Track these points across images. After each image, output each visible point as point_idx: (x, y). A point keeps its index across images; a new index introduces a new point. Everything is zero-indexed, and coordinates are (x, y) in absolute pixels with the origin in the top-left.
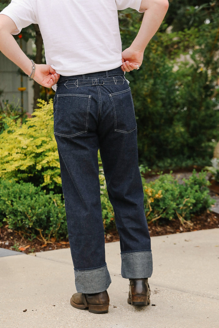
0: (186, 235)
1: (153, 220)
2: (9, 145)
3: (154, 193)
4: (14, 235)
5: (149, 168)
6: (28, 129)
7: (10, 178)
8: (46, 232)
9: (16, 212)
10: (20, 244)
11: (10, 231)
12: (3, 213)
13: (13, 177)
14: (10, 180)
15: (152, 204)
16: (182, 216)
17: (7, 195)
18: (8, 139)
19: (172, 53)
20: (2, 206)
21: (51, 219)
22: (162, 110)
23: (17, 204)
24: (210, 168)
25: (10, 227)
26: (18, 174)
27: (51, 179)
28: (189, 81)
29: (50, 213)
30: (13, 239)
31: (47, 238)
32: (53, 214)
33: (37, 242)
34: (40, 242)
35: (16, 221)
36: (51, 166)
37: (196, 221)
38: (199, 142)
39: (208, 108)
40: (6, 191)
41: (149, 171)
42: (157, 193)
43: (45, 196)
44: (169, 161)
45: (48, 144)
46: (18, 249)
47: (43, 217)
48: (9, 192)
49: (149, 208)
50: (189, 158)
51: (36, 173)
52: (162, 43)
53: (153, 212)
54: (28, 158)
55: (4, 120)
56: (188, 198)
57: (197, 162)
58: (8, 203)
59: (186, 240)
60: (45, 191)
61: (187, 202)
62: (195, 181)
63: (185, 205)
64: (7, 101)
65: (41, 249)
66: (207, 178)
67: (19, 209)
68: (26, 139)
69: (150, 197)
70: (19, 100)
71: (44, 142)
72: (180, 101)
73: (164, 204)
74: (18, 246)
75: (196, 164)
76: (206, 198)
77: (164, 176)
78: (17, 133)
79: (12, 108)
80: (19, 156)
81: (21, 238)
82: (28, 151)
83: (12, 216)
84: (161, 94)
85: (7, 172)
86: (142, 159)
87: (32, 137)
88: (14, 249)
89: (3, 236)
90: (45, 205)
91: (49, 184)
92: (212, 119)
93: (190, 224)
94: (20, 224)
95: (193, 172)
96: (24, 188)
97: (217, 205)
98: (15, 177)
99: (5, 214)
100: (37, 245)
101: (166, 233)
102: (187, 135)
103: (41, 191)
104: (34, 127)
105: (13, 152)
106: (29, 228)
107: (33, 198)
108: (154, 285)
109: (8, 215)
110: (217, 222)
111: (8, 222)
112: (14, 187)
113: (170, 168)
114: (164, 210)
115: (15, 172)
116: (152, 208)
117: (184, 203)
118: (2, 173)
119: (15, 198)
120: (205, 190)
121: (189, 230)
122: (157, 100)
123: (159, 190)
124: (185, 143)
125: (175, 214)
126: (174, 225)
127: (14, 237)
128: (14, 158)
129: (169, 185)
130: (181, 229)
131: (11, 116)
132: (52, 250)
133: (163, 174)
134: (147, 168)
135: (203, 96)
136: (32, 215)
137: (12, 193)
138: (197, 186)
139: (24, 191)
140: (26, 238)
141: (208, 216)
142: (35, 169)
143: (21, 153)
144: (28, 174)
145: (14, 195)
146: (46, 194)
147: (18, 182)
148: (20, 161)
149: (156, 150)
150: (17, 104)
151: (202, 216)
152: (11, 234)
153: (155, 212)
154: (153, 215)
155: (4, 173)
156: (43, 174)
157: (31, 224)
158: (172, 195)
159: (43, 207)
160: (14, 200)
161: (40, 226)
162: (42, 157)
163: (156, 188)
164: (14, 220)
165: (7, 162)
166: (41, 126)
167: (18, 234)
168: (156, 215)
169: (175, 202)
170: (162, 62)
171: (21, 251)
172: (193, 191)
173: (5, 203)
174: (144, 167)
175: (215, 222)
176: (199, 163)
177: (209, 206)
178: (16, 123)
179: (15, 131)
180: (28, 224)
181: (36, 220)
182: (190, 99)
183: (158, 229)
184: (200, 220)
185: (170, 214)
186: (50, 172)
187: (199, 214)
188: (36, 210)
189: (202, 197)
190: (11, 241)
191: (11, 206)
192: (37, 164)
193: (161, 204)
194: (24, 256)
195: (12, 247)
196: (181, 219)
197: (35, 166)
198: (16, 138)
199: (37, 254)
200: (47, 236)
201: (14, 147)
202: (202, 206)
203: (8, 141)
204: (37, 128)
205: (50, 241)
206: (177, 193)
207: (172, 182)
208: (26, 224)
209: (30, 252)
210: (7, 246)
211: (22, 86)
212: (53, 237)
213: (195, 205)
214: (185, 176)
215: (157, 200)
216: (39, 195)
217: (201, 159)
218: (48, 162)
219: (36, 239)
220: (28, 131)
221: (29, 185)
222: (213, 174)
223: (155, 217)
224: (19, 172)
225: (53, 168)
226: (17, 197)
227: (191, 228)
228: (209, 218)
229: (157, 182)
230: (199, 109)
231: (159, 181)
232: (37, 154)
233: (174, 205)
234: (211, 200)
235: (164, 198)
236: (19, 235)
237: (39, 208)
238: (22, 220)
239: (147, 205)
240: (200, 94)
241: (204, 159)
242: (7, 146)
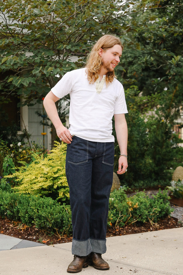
0: (154, 233)
1: (132, 223)
2: (36, 172)
3: (133, 204)
4: (39, 232)
5: (129, 188)
6: (48, 161)
7: (36, 194)
8: (61, 231)
9: (40, 217)
10: (43, 238)
11: (36, 229)
12: (32, 217)
13: (39, 193)
14: (36, 195)
15: (131, 212)
16: (151, 220)
17: (34, 206)
18: (35, 168)
19: (144, 110)
20: (31, 213)
21: (64, 222)
22: (137, 148)
23: (41, 212)
24: (170, 188)
25: (36, 227)
26: (42, 191)
27: (64, 194)
28: (155, 129)
29: (63, 217)
30: (39, 235)
31: (61, 235)
32: (65, 219)
33: (54, 237)
34: (57, 237)
35: (41, 223)
36: (63, 185)
37: (161, 223)
38: (162, 170)
39: (167, 147)
40: (34, 203)
41: (129, 189)
42: (135, 205)
43: (60, 206)
44: (142, 182)
45: (62, 171)
46: (42, 241)
47: (59, 220)
48: (36, 203)
49: (130, 215)
50: (155, 180)
51: (54, 190)
52: (137, 103)
53: (132, 217)
54: (48, 180)
55: (32, 155)
56: (156, 207)
57: (161, 183)
58: (35, 211)
59: (154, 236)
60: (60, 203)
61: (155, 210)
62: (160, 196)
63: (154, 213)
64: (34, 142)
65: (57, 242)
66: (168, 194)
67: (43, 215)
68: (47, 168)
69: (130, 207)
70: (42, 141)
71: (59, 170)
72: (149, 142)
73: (140, 211)
74: (42, 240)
75: (160, 184)
76: (167, 207)
77: (139, 193)
78: (41, 164)
79: (37, 147)
80: (42, 179)
81: (44, 234)
82: (48, 176)
83: (37, 219)
84: (136, 137)
85: (35, 190)
86: (123, 181)
87: (51, 166)
88: (39, 242)
89: (32, 233)
90: (60, 213)
91: (62, 198)
92: (171, 154)
93: (157, 225)
94: (43, 225)
95: (159, 190)
96: (46, 200)
97: (175, 212)
98: (40, 193)
99: (33, 218)
100: (54, 239)
101: (141, 231)
102: (154, 165)
103: (57, 203)
104: (52, 160)
105: (38, 176)
106: (49, 228)
107: (52, 208)
108: (134, 267)
109: (35, 219)
110: (175, 224)
111: (35, 223)
112: (39, 200)
113: (143, 187)
114: (140, 216)
115: (40, 190)
116: (131, 215)
117: (153, 211)
118: (31, 190)
119: (40, 207)
120: (167, 202)
121: (156, 230)
122: (133, 141)
123: (136, 202)
124: (153, 170)
125: (147, 218)
126: (147, 226)
127: (39, 234)
128: (39, 180)
129: (143, 199)
130: (151, 229)
131: (36, 152)
132: (64, 243)
133: (139, 191)
134: (128, 187)
135: (165, 139)
136: (51, 219)
137: (38, 204)
138: (162, 200)
139: (46, 202)
140: (47, 234)
141: (169, 220)
142: (53, 188)
143: (43, 177)
144: (48, 191)
145: (39, 206)
146: (61, 205)
147: (42, 197)
148: (43, 182)
149: (133, 175)
150: (40, 143)
151: (165, 220)
152: (37, 231)
153: (134, 217)
154: (132, 220)
155: (32, 190)
156: (58, 191)
157: (51, 225)
158: (145, 206)
159: (59, 214)
160: (39, 208)
161: (57, 227)
162: (57, 180)
163: (134, 201)
164: (39, 222)
165: (35, 183)
166: (57, 159)
167: (42, 231)
168: (135, 219)
169: (147, 210)
170: (137, 116)
171: (44, 243)
172: (159, 203)
173: (33, 211)
174: (126, 187)
175: (174, 224)
176: (162, 183)
177: (170, 213)
178: (40, 157)
179: (40, 162)
180: (48, 225)
181: (54, 222)
182: (155, 141)
183: (135, 228)
184: (163, 223)
185: (143, 219)
186: (63, 190)
187: (163, 218)
188: (54, 216)
189: (165, 207)
190: (37, 236)
191: (37, 213)
192: (55, 185)
193: (138, 212)
194: (46, 246)
195: (37, 240)
196: (151, 222)
197: (53, 185)
198: (40, 167)
199: (55, 245)
200: (61, 233)
201: (39, 173)
202: (165, 213)
203: (35, 169)
204: (54, 161)
205: (63, 237)
206: (148, 204)
207: (144, 197)
208: (47, 225)
209: (50, 244)
210: (35, 239)
211: (44, 132)
212: (65, 234)
213: (160, 212)
214: (153, 193)
215: (135, 209)
216: (56, 206)
217: (163, 181)
218: (61, 183)
219: (54, 235)
220: (48, 162)
221: (49, 199)
222: (172, 191)
223: (134, 220)
224: (43, 190)
225: (65, 187)
226: (41, 207)
227: (158, 228)
228: (170, 221)
229: (135, 197)
230: (162, 147)
231: (136, 197)
232: (54, 178)
233: (146, 212)
234: (171, 209)
235: (140, 207)
236: (42, 233)
237: (56, 215)
238: (44, 222)
239: (128, 213)
240: (162, 137)
241: (165, 181)
242: (35, 172)
